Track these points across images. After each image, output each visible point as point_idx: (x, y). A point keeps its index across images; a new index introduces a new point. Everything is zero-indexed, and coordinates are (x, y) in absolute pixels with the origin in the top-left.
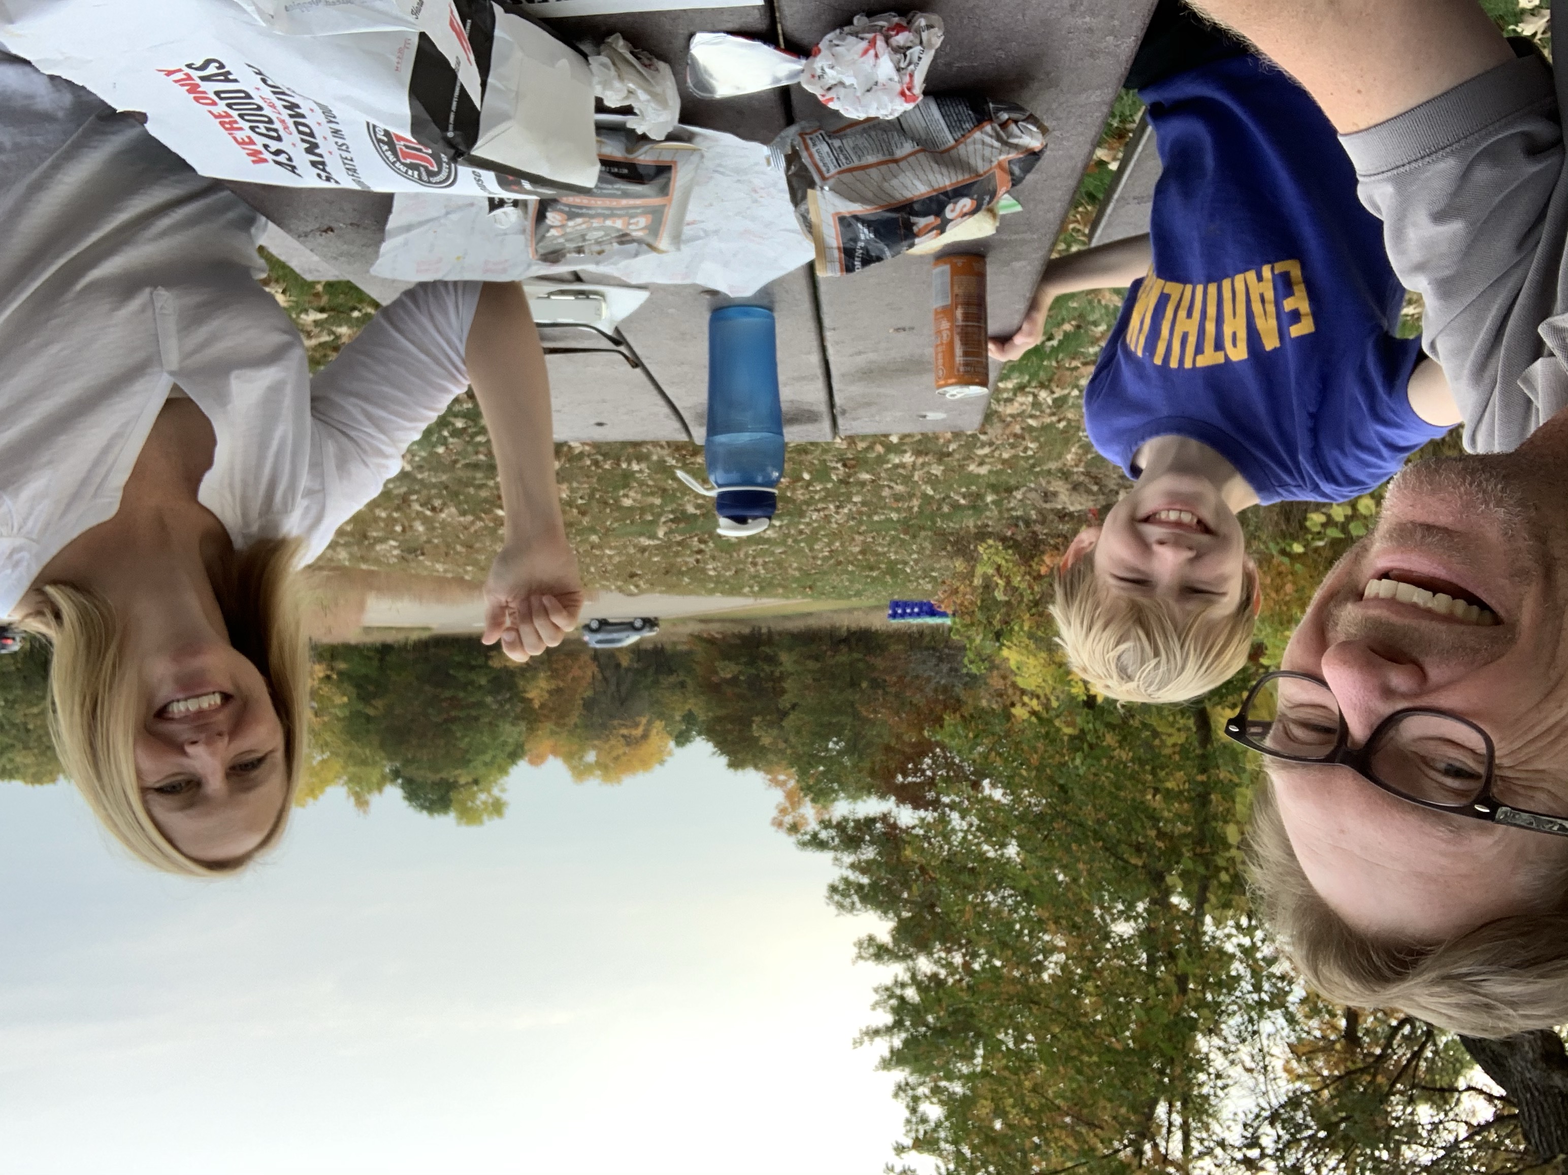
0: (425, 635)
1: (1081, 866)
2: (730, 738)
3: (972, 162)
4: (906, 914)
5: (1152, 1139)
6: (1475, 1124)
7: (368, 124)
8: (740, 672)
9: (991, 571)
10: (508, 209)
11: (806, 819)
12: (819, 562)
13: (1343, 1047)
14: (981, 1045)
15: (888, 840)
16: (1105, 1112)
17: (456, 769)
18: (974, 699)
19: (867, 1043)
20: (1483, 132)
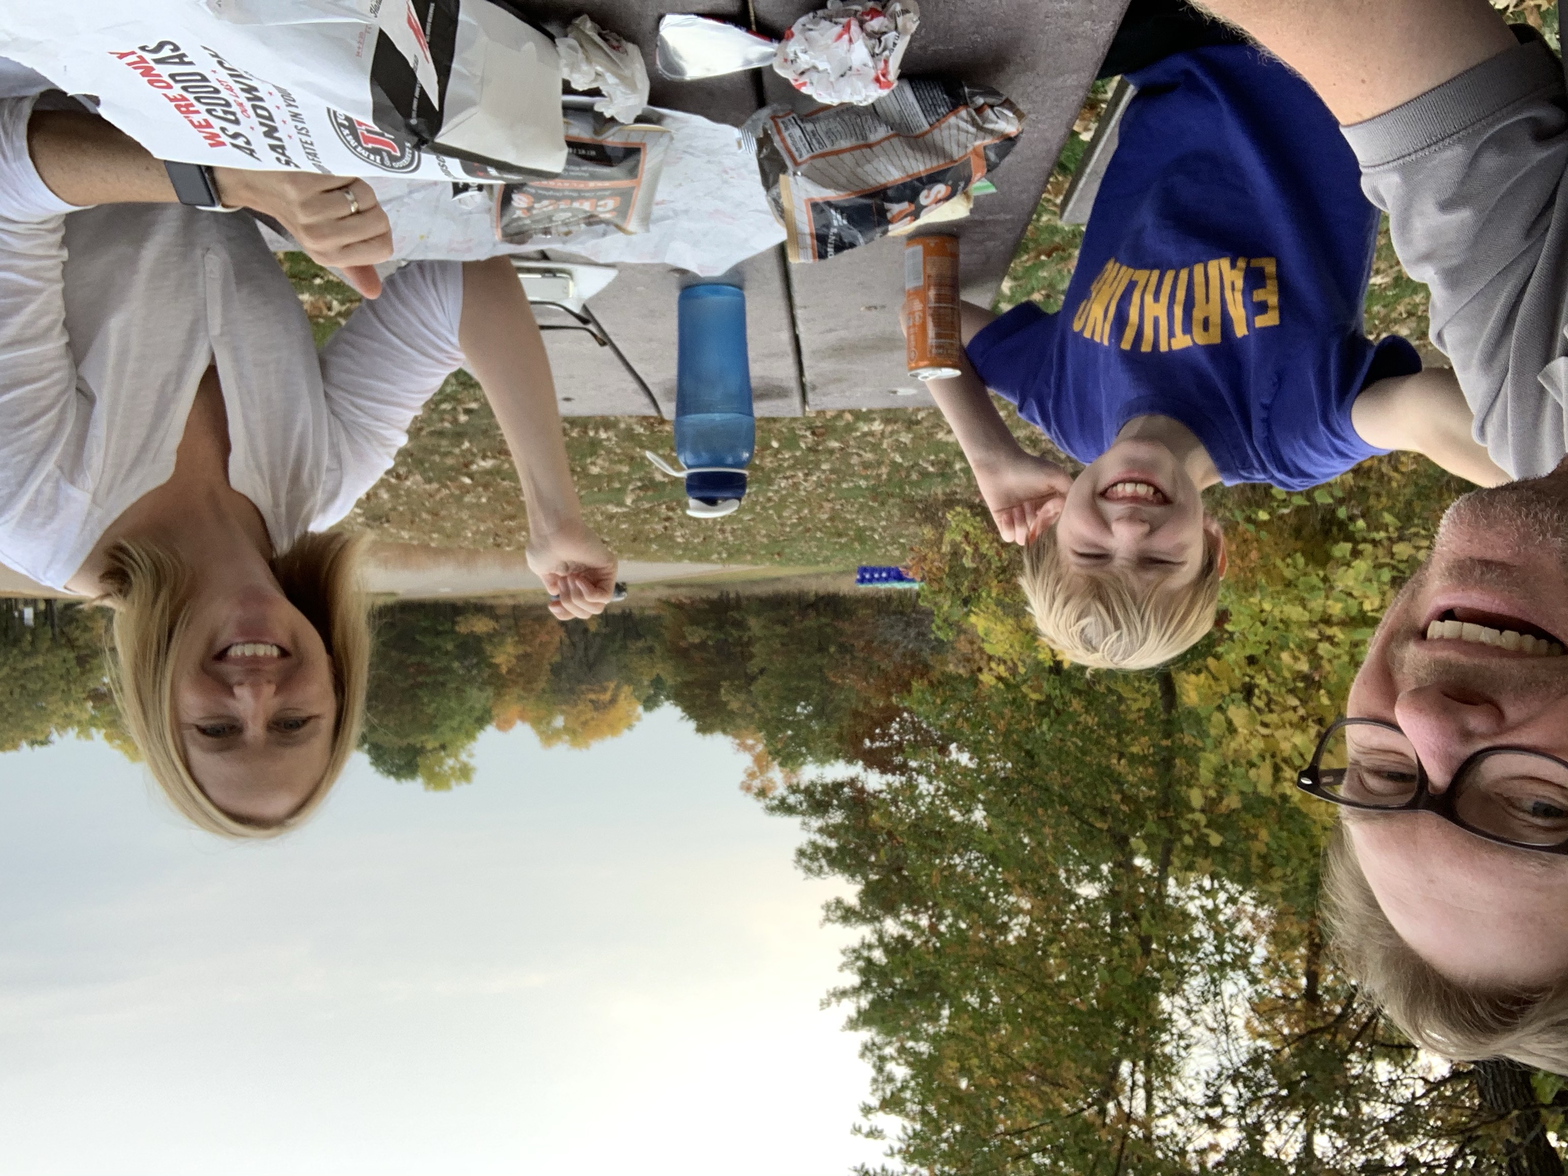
0: (390, 600)
1: (1047, 830)
2: (698, 703)
3: (947, 147)
4: (874, 877)
5: (1116, 1098)
6: (1432, 1080)
7: (329, 110)
8: (708, 637)
9: (959, 538)
10: (472, 193)
11: (774, 783)
12: (788, 529)
13: (1304, 1005)
14: (947, 1006)
15: (855, 804)
16: (1069, 1071)
17: (423, 733)
18: (942, 664)
19: (834, 1004)
20: (1490, 119)
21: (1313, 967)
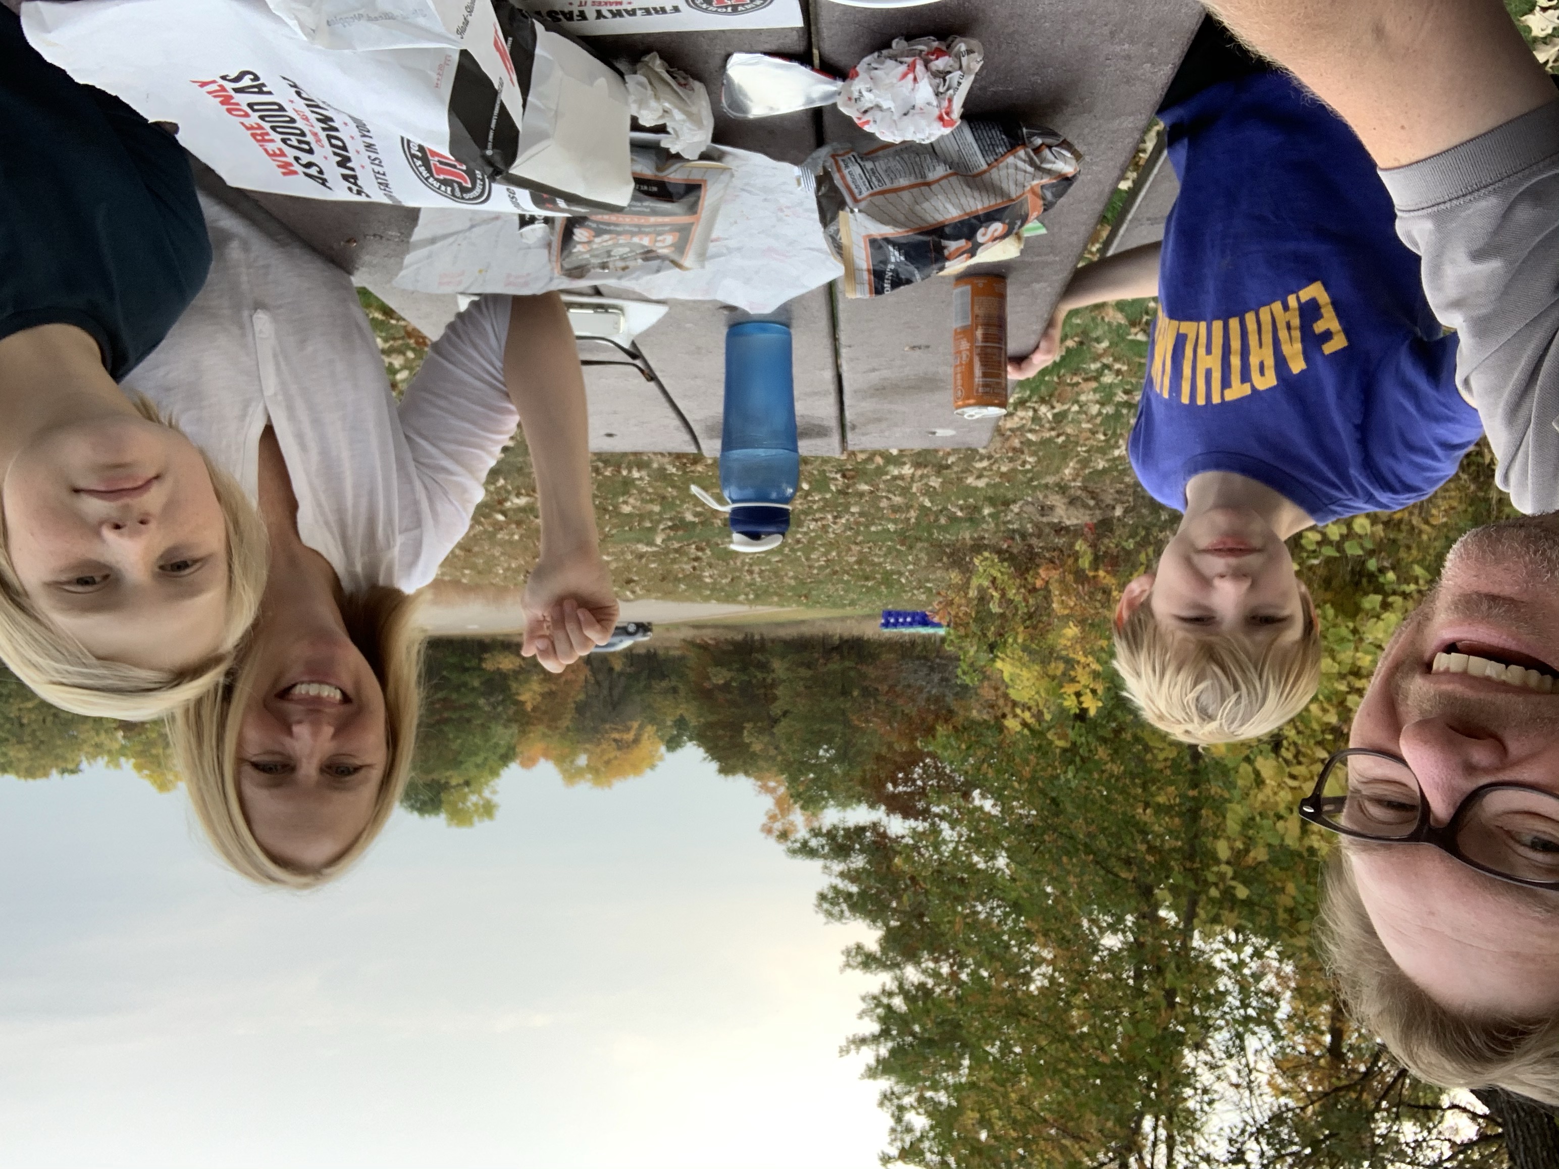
1: (1071, 879)
3: (1005, 186)
4: (893, 923)
7: (402, 139)
8: (732, 679)
9: (986, 583)
10: (539, 226)
11: (795, 826)
12: (815, 571)
13: (1327, 1063)
14: (967, 1056)
16: (1091, 1125)
19: (853, 1052)
20: (1527, 172)
21: (1338, 1025)
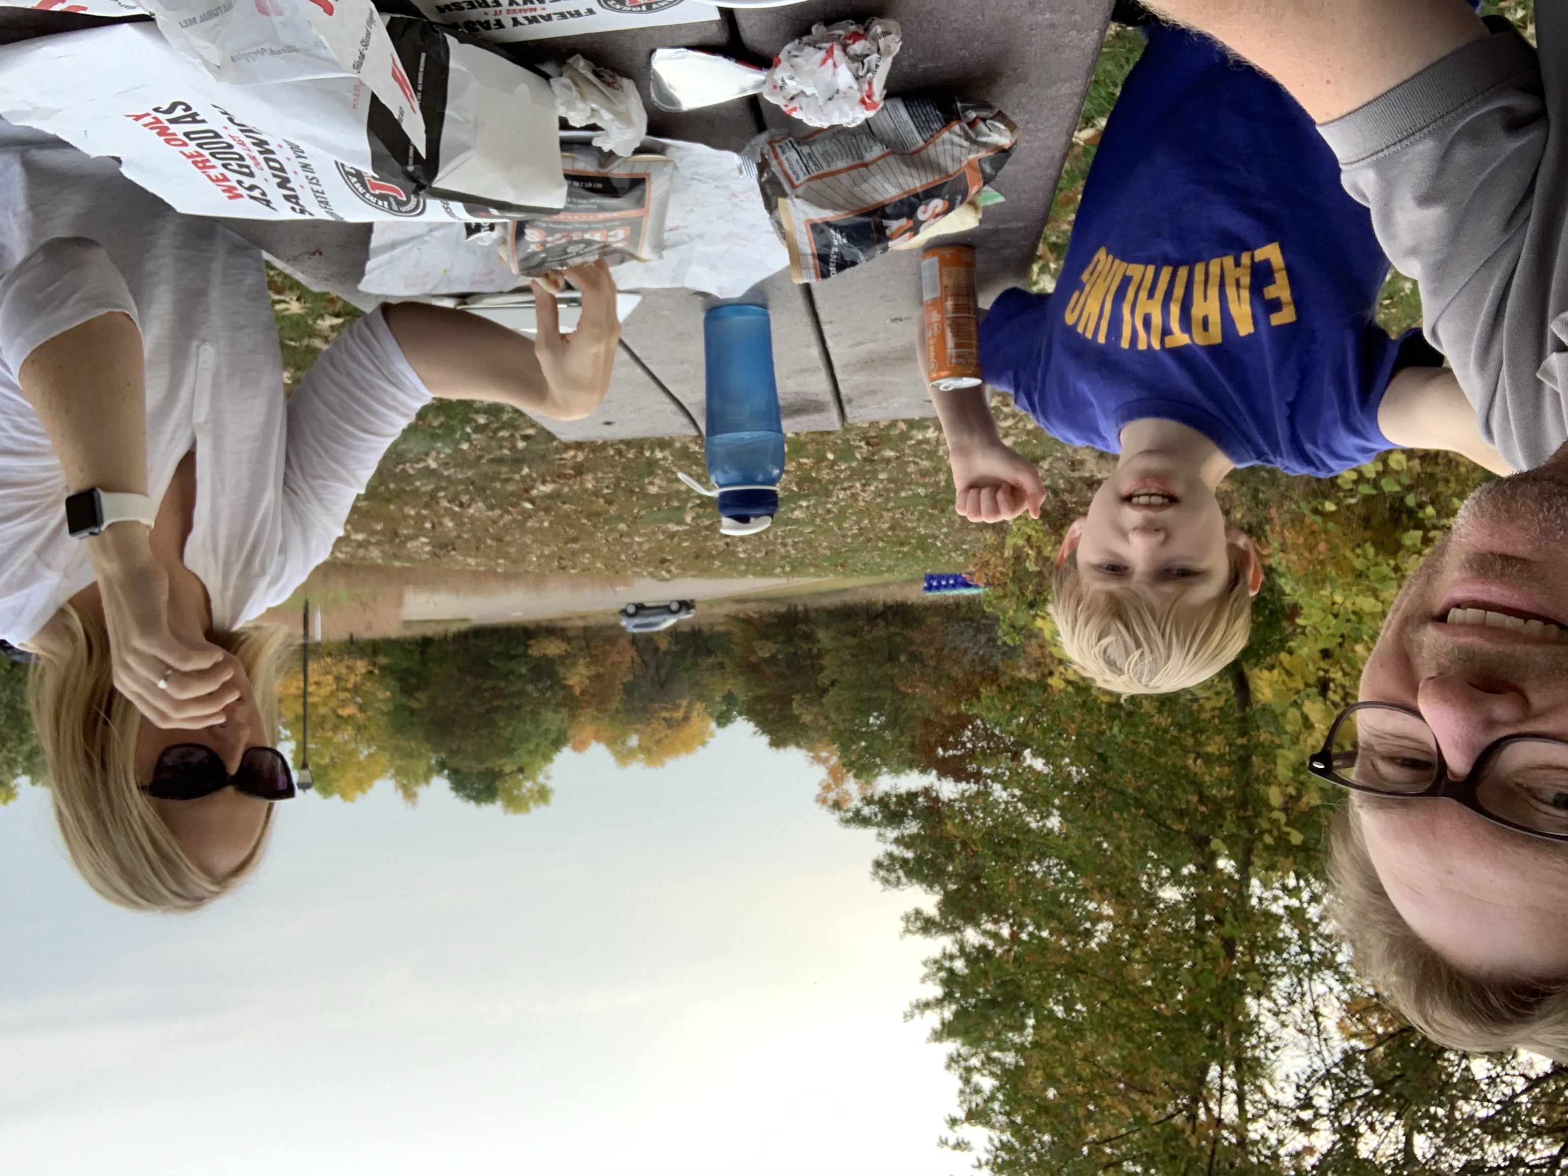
0: (464, 627)
1: (1123, 834)
2: (770, 717)
3: (942, 162)
4: (952, 887)
5: (1205, 1103)
6: (1534, 1077)
7: (336, 162)
8: (778, 651)
9: (1021, 542)
10: (487, 233)
11: (850, 795)
12: (849, 540)
14: (1031, 1016)
15: (931, 814)
16: (1158, 1078)
17: (501, 758)
18: (1013, 669)
19: (917, 1016)
20: (1460, 110)
